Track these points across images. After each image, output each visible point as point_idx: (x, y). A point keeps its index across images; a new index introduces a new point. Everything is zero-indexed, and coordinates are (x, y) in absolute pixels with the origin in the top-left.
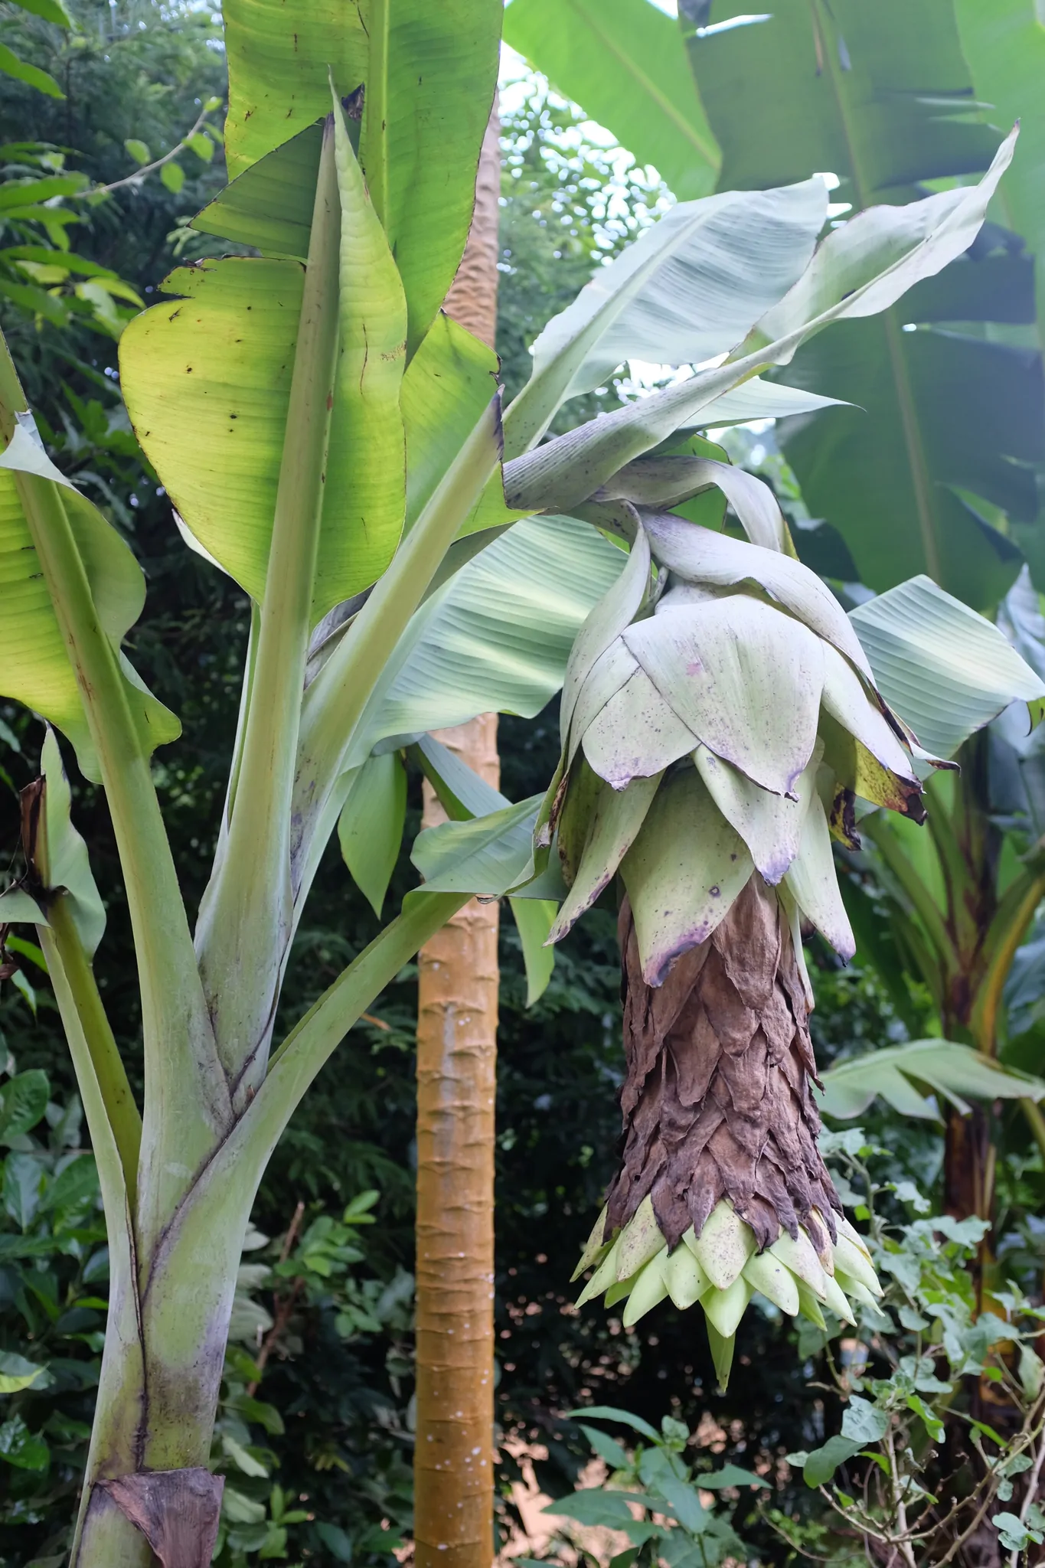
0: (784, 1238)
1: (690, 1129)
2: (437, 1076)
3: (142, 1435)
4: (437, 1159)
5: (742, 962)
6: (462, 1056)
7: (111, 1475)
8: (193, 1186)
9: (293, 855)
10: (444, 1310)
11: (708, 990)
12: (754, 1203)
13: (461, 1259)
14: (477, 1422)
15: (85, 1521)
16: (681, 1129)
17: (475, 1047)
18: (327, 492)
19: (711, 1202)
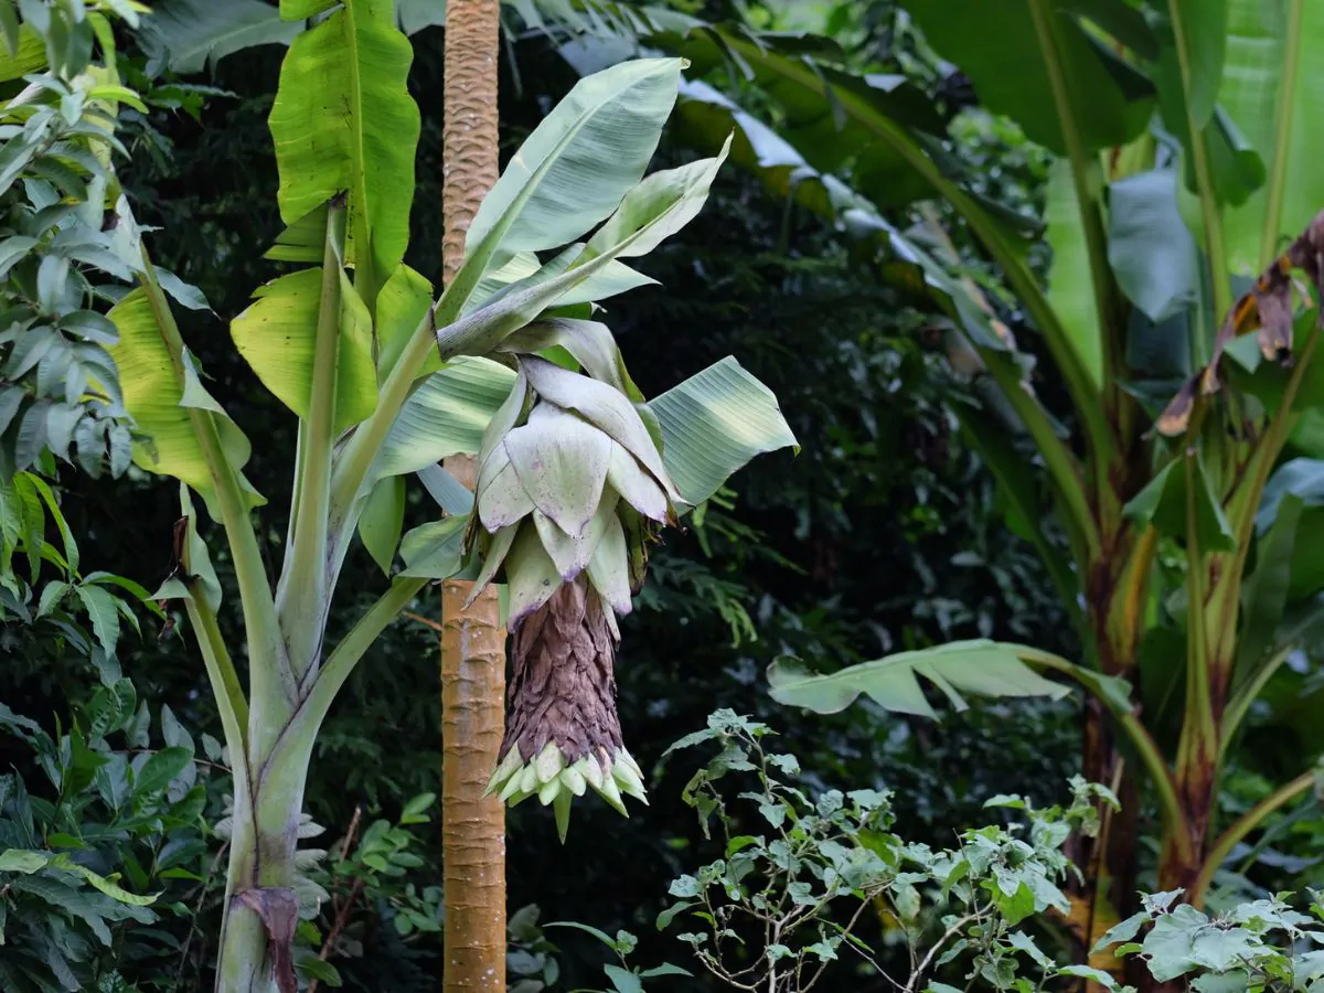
0: (582, 760)
1: (537, 705)
2: (455, 678)
3: (256, 870)
4: (458, 745)
5: (564, 619)
6: (475, 662)
7: (241, 890)
8: (278, 740)
9: (329, 558)
10: (463, 863)
11: (547, 632)
12: (567, 742)
13: (476, 823)
14: (491, 950)
15: (228, 914)
16: (533, 705)
17: (486, 655)
18: (339, 372)
19: (545, 741)
